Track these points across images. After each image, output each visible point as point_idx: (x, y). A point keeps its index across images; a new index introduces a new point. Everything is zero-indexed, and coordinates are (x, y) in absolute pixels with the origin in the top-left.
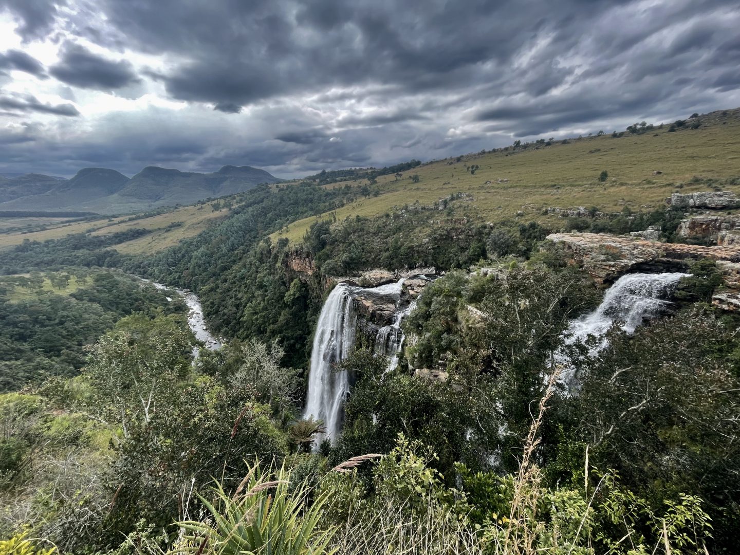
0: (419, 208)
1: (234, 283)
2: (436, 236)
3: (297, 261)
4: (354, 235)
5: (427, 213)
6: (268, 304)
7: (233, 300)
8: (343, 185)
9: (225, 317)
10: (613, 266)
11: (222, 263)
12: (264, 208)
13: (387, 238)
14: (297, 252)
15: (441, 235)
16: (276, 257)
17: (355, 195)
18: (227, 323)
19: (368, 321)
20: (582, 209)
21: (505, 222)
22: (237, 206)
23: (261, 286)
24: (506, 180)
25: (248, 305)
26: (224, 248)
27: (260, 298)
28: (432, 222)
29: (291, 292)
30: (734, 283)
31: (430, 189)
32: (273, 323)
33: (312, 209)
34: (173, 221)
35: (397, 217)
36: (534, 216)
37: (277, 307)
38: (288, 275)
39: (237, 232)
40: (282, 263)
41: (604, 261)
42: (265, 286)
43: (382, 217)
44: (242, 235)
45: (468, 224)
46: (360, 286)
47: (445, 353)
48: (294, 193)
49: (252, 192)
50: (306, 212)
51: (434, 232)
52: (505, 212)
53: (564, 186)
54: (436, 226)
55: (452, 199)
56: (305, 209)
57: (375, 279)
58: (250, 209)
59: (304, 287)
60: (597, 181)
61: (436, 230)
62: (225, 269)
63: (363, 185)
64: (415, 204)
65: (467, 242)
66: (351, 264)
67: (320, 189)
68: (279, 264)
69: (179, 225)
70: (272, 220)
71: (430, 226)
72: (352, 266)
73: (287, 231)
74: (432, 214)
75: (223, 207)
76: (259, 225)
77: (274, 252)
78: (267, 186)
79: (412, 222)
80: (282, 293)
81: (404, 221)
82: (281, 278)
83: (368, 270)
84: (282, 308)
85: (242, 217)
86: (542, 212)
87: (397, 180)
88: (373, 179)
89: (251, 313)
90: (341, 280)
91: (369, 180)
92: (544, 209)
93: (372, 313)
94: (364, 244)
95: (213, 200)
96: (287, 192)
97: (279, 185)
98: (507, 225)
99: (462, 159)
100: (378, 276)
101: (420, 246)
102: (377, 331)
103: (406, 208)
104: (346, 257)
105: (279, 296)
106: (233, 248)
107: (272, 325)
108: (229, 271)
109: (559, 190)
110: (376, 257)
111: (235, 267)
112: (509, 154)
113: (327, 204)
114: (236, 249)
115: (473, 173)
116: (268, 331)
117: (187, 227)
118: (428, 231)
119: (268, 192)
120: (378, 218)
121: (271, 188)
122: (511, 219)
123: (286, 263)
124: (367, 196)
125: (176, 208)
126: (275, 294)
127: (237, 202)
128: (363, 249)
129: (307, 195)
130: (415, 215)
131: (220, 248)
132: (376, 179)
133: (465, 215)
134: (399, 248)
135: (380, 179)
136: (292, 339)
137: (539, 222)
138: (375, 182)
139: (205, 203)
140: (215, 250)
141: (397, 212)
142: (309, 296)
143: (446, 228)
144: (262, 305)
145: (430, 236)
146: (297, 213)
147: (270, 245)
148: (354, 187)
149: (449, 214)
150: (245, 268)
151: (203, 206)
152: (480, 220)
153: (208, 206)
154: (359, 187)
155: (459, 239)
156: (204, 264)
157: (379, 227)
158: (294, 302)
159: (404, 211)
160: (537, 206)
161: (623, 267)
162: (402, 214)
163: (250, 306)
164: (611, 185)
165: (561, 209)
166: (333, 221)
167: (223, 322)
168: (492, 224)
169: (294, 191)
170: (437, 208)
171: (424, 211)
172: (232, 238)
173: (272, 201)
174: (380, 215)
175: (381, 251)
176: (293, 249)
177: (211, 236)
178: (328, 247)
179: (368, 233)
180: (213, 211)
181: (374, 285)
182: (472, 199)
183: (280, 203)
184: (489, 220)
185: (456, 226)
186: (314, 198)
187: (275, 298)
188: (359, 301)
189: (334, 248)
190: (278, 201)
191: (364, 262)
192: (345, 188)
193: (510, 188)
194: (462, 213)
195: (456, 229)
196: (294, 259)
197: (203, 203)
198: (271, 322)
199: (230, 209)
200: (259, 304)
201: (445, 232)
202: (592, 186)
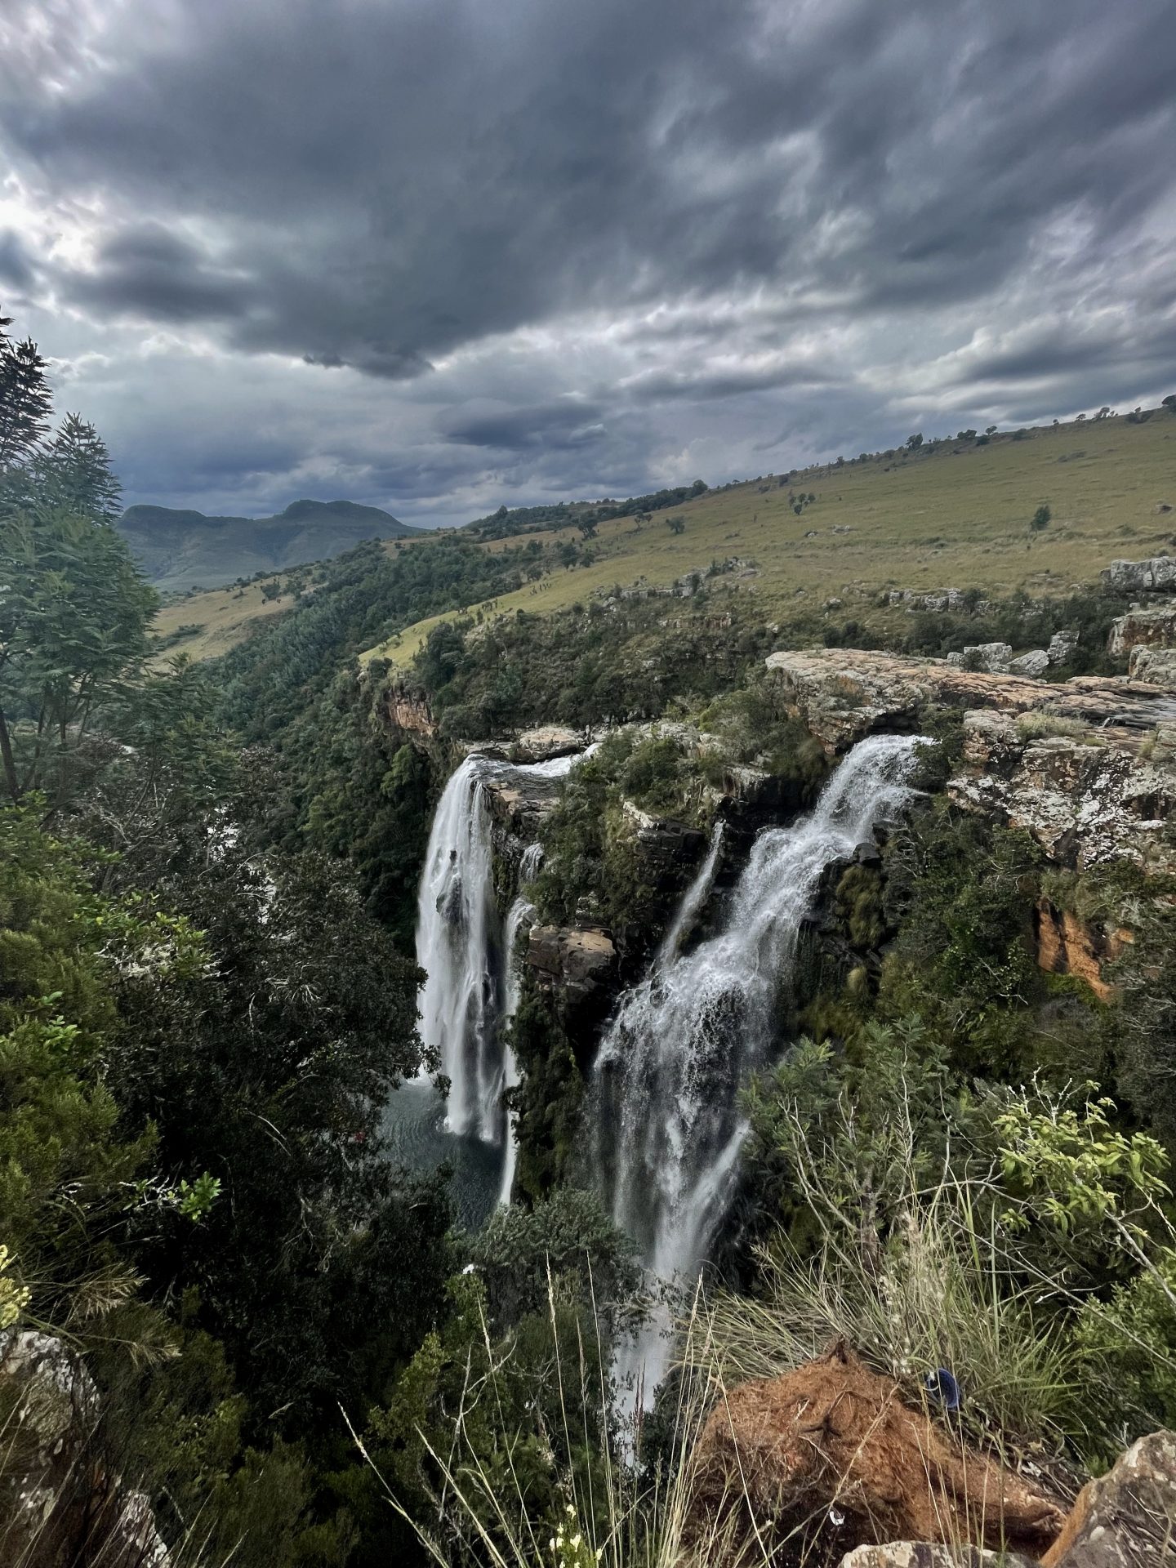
0: (644, 594)
1: (295, 752)
2: (670, 653)
3: (405, 708)
4: (509, 653)
5: (658, 604)
6: (352, 796)
7: (289, 788)
8: (524, 540)
9: (274, 824)
10: (847, 720)
11: (275, 711)
12: (361, 593)
13: (574, 658)
14: (402, 688)
15: (681, 653)
16: (367, 701)
17: (549, 562)
18: (277, 834)
19: (508, 833)
20: (953, 594)
21: (801, 622)
22: (312, 590)
23: (339, 761)
24: (848, 527)
25: (316, 798)
26: (278, 680)
27: (336, 786)
28: (664, 623)
29: (395, 773)
30: (977, 755)
31: (691, 551)
32: (361, 836)
33: (456, 596)
34: (184, 624)
35: (597, 612)
36: (860, 609)
37: (370, 803)
38: (391, 738)
39: (305, 646)
40: (378, 713)
41: (833, 709)
42: (347, 759)
43: (569, 613)
44: (315, 652)
45: (733, 628)
46: (508, 761)
47: (586, 895)
48: (424, 560)
49: (345, 558)
50: (445, 601)
51: (667, 646)
52: (807, 602)
53: (955, 540)
54: (672, 632)
55: (714, 572)
56: (444, 594)
57: (540, 745)
58: (334, 596)
59: (420, 762)
60: (1026, 529)
61: (670, 641)
62: (281, 723)
63: (565, 541)
64: (637, 583)
65: (732, 666)
66: (500, 713)
67: (478, 550)
68: (372, 715)
69: (195, 632)
70: (377, 620)
71: (659, 633)
72: (501, 719)
73: (398, 644)
74: (666, 605)
75: (285, 593)
76: (351, 630)
77: (364, 688)
78: (377, 545)
79: (625, 624)
80: (378, 774)
81: (610, 622)
82: (377, 743)
83: (533, 726)
84: (379, 806)
85: (315, 613)
86: (877, 600)
87: (639, 529)
88: (590, 528)
89: (321, 815)
90: (476, 747)
91: (581, 529)
92: (882, 595)
93: (514, 817)
94: (528, 671)
95: (267, 577)
96: (411, 558)
97: (403, 542)
98: (804, 629)
99: (792, 479)
100: (546, 740)
101: (636, 675)
102: (522, 853)
103: (617, 593)
104: (487, 700)
105: (373, 780)
106: (297, 681)
107: (358, 841)
108: (286, 729)
109: (940, 552)
110: (548, 700)
111: (298, 722)
112: (894, 465)
113: (488, 584)
114: (305, 681)
115: (798, 510)
116: (350, 852)
117: (210, 635)
118: (655, 641)
119: (378, 559)
120: (561, 614)
121: (384, 549)
122: (815, 616)
123: (386, 714)
124: (571, 567)
125: (190, 595)
126: (365, 775)
127: (314, 582)
128: (525, 683)
129: (449, 563)
130: (632, 607)
131: (271, 679)
132: (595, 529)
133: (728, 608)
134: (595, 680)
135: (604, 529)
136: (397, 868)
137: (867, 624)
138: (593, 534)
139: (248, 584)
140: (262, 684)
141: (599, 603)
142: (431, 782)
143: (689, 636)
144: (339, 799)
145: (658, 655)
146: (427, 604)
147: (357, 674)
148: (547, 546)
149: (698, 606)
150: (316, 722)
151: (245, 590)
152: (758, 619)
153: (254, 592)
154: (559, 545)
155: (716, 660)
156: (240, 713)
157: (558, 635)
158: (401, 792)
159: (612, 599)
160: (874, 586)
161: (862, 723)
162: (609, 606)
163: (319, 802)
164: (1049, 537)
165: (915, 595)
166: (476, 623)
167: (271, 832)
168: (776, 629)
169: (423, 555)
170: (679, 594)
171: (651, 599)
172: (296, 660)
173: (379, 579)
174: (566, 608)
175: (561, 686)
176: (395, 683)
177: (253, 656)
178: (457, 679)
179: (538, 647)
180: (264, 602)
181: (537, 757)
182: (755, 573)
183: (396, 582)
184: (772, 620)
185: (710, 633)
186: (463, 570)
187: (364, 784)
188: (496, 790)
189: (469, 680)
190: (392, 578)
191: (526, 711)
192: (529, 548)
193: (846, 545)
194: (723, 604)
195: (711, 639)
196: (399, 703)
197: (245, 584)
198: (358, 833)
199: (298, 597)
200: (336, 796)
201: (688, 646)
202: (1011, 541)
